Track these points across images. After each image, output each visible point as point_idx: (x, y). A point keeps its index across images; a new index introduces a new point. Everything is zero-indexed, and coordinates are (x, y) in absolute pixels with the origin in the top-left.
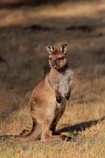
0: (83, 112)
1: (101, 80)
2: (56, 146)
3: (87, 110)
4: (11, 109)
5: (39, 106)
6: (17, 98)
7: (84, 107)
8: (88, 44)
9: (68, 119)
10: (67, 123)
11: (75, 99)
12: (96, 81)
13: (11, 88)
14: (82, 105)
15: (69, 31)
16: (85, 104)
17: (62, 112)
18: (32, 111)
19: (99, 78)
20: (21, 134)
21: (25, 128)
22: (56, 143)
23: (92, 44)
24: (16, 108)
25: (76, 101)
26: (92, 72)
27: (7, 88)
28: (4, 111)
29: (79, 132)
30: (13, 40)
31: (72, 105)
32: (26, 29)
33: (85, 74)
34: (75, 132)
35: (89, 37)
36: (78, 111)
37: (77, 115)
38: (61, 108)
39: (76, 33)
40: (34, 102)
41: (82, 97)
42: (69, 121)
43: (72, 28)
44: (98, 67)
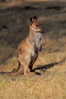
0: (50, 58)
1: (63, 38)
2: (32, 78)
3: (52, 57)
4: (8, 57)
5: (21, 54)
6: (12, 50)
7: (51, 55)
8: (58, 17)
9: (41, 62)
10: (40, 64)
11: (46, 50)
12: (60, 39)
13: (10, 44)
14: (50, 54)
15: (47, 10)
16: (52, 53)
17: (36, 59)
18: (18, 57)
19: (62, 37)
20: (12, 71)
21: (15, 67)
22: (32, 76)
23: (60, 17)
24: (11, 56)
25: (47, 51)
26: (58, 34)
27: (7, 44)
28: (4, 58)
29: (47, 70)
30: (14, 16)
31: (44, 54)
32: (22, 9)
33: (54, 36)
34: (44, 70)
35: (58, 13)
36: (47, 58)
37: (46, 59)
38: (35, 57)
39: (51, 11)
40: (19, 52)
41: (51, 49)
42: (41, 63)
43: (50, 8)
44: (62, 31)
